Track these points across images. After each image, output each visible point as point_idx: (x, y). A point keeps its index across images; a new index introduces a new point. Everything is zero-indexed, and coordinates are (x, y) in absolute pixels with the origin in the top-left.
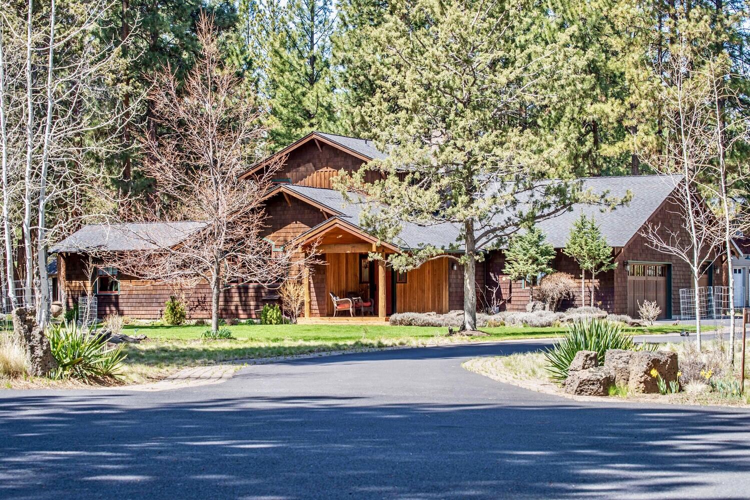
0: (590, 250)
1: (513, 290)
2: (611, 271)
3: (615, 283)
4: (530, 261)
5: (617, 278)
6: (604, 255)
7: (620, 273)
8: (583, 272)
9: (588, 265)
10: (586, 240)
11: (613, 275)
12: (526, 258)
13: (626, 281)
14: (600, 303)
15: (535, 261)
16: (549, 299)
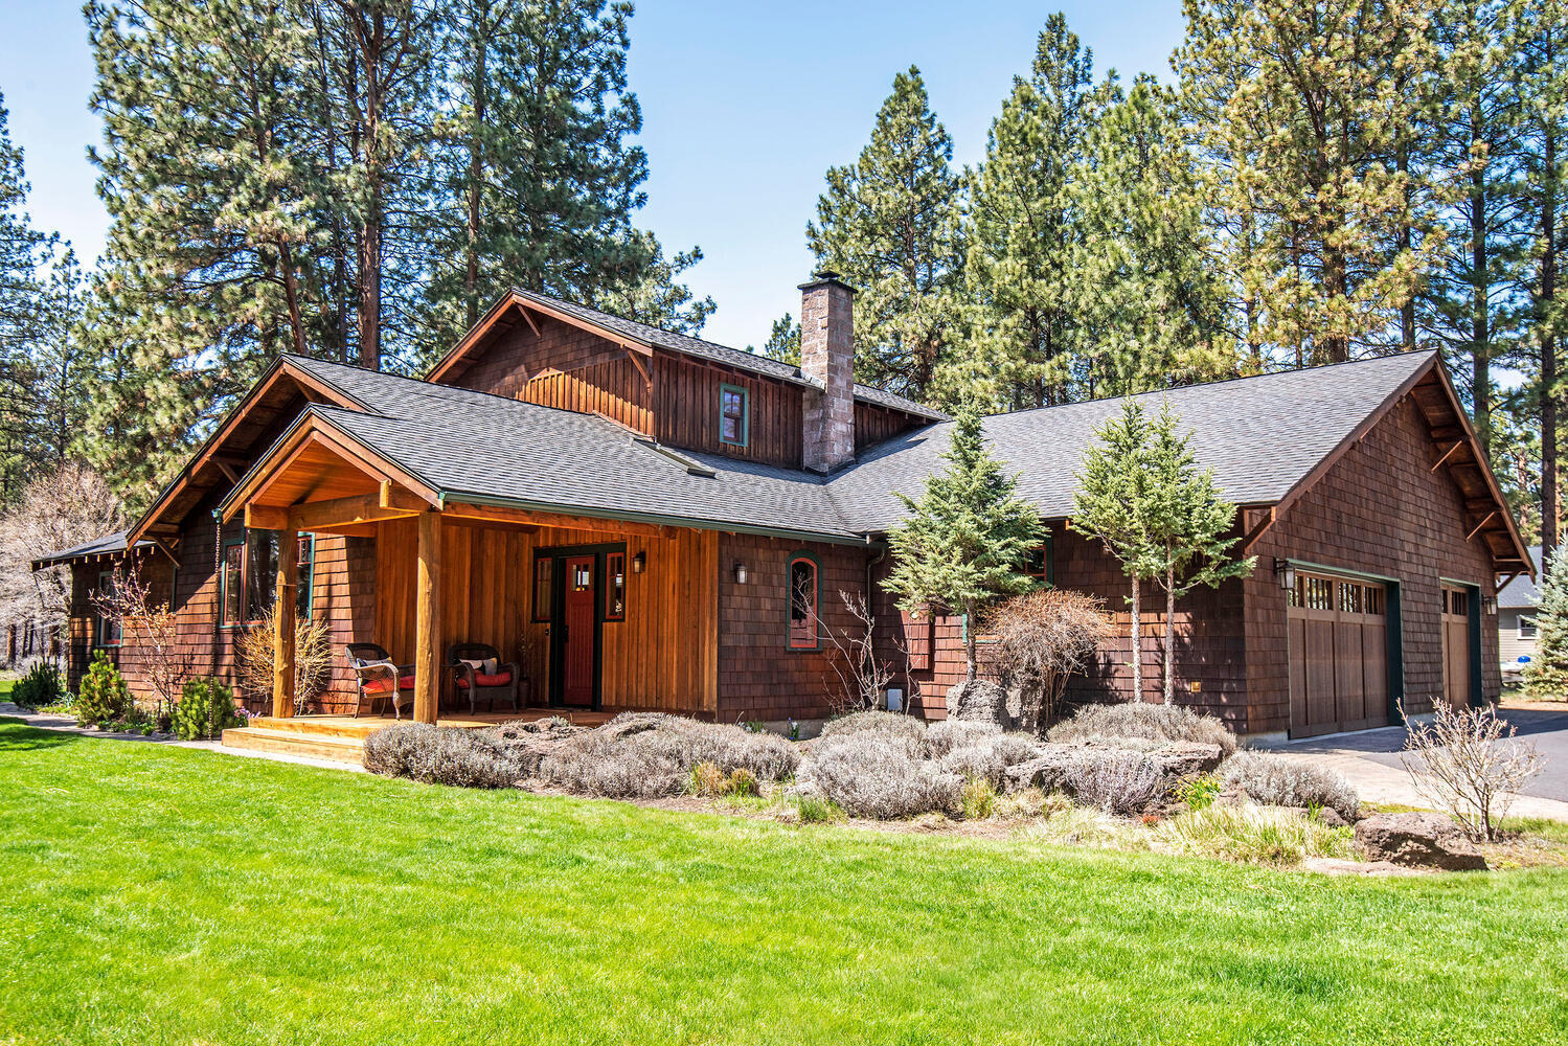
0: (1153, 512)
1: (939, 644)
2: (1234, 585)
3: (1248, 627)
4: (958, 552)
5: (1253, 609)
6: (1205, 528)
7: (1261, 593)
8: (1135, 588)
9: (1149, 561)
10: (1141, 480)
11: (1241, 600)
12: (944, 544)
13: (1282, 621)
14: (1193, 687)
15: (973, 552)
16: (1021, 675)
